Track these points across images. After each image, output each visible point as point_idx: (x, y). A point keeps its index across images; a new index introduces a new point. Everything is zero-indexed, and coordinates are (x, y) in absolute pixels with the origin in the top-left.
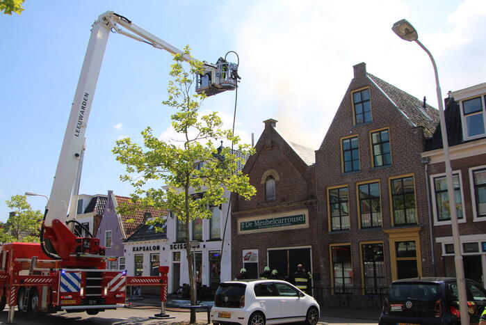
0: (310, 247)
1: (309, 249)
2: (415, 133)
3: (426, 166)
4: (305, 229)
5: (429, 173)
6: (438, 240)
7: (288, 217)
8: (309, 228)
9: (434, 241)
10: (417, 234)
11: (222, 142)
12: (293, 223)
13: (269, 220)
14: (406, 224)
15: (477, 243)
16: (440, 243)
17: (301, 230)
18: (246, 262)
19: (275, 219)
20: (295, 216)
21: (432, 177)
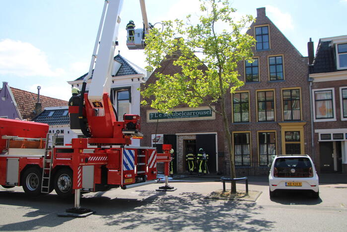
0: (216, 133)
1: (215, 134)
2: (303, 60)
3: (311, 83)
4: (212, 121)
5: (313, 88)
6: (316, 131)
7: (196, 111)
8: (216, 120)
9: (314, 131)
10: (302, 127)
11: (119, 51)
12: (200, 116)
13: (179, 112)
14: (292, 120)
15: (343, 134)
16: (318, 133)
17: (208, 121)
18: (154, 143)
19: (184, 112)
20: (203, 111)
21: (313, 90)
